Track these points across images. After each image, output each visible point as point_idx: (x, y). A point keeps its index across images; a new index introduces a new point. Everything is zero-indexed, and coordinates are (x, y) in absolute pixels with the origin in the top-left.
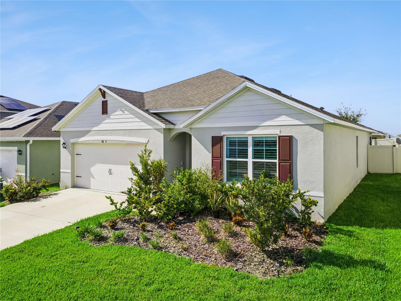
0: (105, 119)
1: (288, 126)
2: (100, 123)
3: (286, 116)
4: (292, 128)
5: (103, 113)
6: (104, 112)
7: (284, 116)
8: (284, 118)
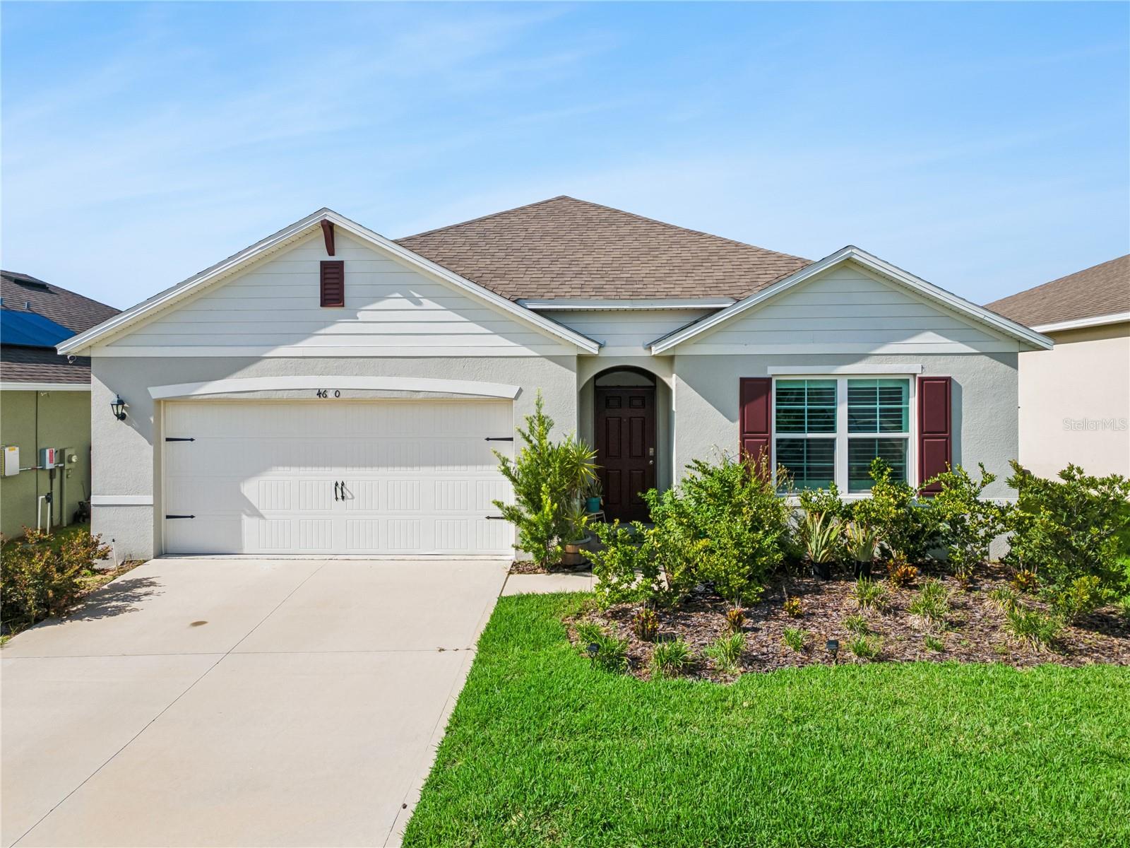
0: (334, 322)
1: (939, 357)
2: (311, 335)
3: (935, 332)
4: (949, 360)
5: (324, 303)
6: (327, 297)
7: (930, 334)
8: (929, 337)
